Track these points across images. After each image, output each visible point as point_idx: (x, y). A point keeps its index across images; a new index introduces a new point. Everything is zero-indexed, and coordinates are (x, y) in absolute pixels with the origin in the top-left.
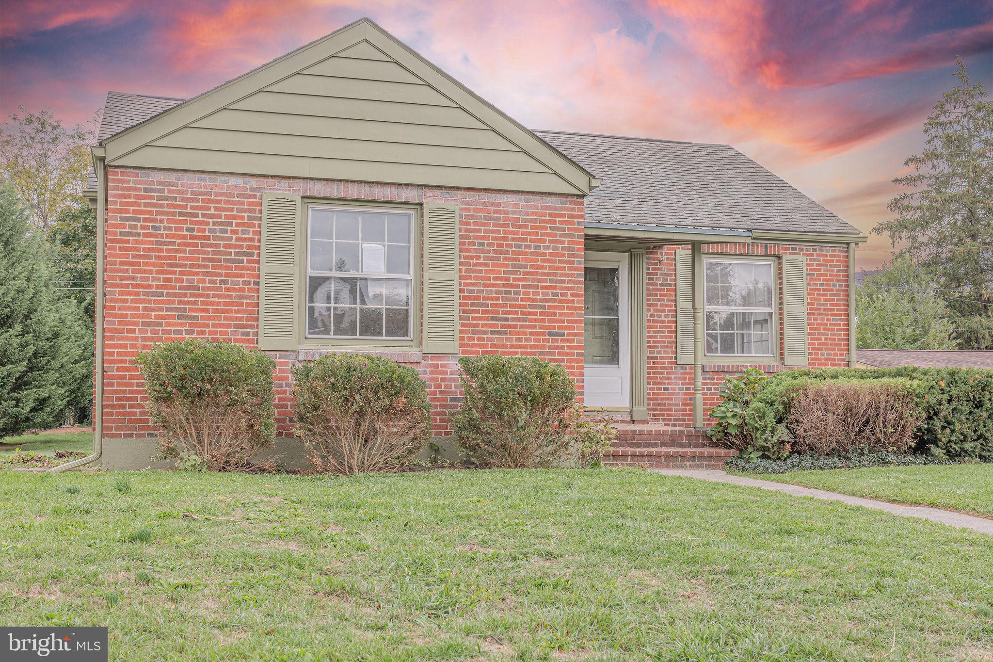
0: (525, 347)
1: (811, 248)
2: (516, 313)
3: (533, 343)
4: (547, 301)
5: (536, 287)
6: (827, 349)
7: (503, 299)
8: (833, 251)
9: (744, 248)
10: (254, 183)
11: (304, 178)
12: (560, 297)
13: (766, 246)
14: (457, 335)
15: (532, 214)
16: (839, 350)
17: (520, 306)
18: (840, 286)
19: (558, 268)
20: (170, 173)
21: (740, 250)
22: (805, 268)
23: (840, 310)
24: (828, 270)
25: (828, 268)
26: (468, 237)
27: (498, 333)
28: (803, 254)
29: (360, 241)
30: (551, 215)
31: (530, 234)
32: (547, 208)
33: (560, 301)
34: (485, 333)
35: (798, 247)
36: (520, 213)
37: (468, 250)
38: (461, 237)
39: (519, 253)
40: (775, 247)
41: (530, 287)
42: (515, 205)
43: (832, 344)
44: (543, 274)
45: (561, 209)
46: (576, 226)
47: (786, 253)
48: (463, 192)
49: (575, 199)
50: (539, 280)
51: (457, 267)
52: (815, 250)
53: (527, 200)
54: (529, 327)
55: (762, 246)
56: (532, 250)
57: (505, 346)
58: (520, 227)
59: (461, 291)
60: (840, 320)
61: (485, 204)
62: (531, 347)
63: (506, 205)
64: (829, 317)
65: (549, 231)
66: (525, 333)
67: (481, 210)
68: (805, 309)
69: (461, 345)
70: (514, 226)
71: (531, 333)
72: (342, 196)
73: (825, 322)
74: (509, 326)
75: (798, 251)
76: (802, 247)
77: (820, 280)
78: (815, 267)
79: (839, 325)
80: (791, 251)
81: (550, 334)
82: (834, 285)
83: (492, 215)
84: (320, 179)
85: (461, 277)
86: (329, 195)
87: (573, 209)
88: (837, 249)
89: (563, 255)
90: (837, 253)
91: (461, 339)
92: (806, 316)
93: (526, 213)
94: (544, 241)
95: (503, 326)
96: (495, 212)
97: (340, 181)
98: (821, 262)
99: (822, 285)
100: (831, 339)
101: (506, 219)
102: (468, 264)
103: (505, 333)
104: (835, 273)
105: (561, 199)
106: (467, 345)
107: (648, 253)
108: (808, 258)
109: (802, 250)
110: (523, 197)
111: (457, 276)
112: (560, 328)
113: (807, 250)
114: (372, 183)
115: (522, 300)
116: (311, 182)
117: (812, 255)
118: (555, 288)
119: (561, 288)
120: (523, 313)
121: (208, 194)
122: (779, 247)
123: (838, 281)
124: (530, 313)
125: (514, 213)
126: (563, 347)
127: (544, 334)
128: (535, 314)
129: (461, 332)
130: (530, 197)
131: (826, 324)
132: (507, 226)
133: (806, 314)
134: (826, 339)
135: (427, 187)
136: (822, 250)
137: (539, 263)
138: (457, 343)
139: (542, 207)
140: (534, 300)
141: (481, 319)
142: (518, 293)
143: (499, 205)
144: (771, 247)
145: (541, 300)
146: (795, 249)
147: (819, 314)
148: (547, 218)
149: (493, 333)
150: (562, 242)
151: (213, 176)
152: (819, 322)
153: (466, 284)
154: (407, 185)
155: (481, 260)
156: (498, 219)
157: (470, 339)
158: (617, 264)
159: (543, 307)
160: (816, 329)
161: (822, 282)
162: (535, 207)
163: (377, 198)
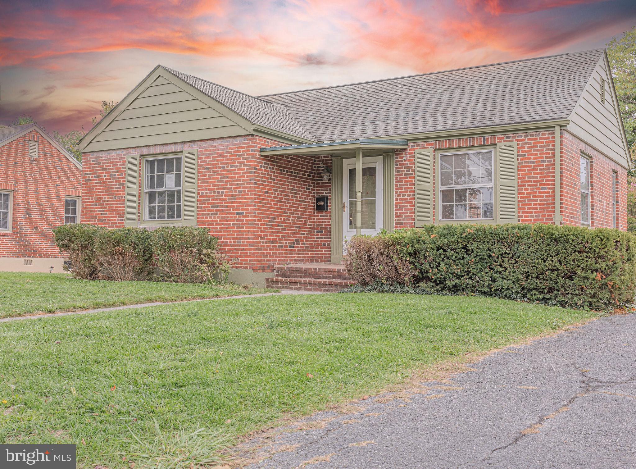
0: (225, 221)
1: (523, 135)
2: (222, 203)
3: (229, 219)
4: (236, 195)
5: (231, 188)
6: (535, 212)
7: (217, 196)
8: (542, 135)
9: (466, 142)
10: (124, 152)
11: (141, 147)
12: (242, 193)
13: (484, 139)
14: (196, 216)
15: (230, 149)
16: (547, 212)
17: (223, 199)
18: (549, 161)
19: (241, 177)
20: (99, 153)
21: (463, 144)
22: (516, 151)
23: (548, 181)
24: (538, 150)
25: (539, 148)
26: (201, 165)
27: (214, 214)
28: (516, 140)
29: (165, 173)
30: (238, 148)
31: (228, 160)
32: (237, 144)
33: (242, 195)
34: (208, 214)
35: (511, 135)
36: (224, 149)
37: (202, 172)
38: (198, 166)
39: (224, 171)
40: (491, 138)
41: (228, 188)
42: (222, 146)
43: (540, 208)
44: (235, 181)
45: (243, 144)
46: (250, 152)
47: (501, 142)
48: (200, 142)
49: (250, 137)
50: (232, 185)
51: (196, 181)
52: (527, 136)
53: (228, 142)
54: (228, 210)
55: (481, 139)
56: (230, 168)
57: (217, 221)
58: (224, 156)
59: (198, 193)
60: (549, 188)
61: (209, 147)
62: (229, 221)
63: (218, 146)
64: (539, 187)
65: (237, 157)
66: (225, 214)
67: (207, 151)
68: (515, 182)
69: (198, 221)
70: (222, 157)
71: (229, 214)
72: (154, 153)
73: (535, 191)
74: (219, 210)
75: (511, 139)
76: (515, 135)
77: (530, 158)
78: (526, 149)
79: (548, 192)
80: (505, 139)
81: (237, 213)
82: (544, 161)
83: (212, 152)
84: (146, 146)
85: (198, 186)
86: (150, 153)
87: (249, 143)
88: (547, 132)
89: (244, 169)
90: (547, 136)
91: (198, 218)
92: (516, 188)
93: (227, 149)
94: (235, 163)
95: (216, 210)
96: (213, 150)
97: (152, 145)
98: (532, 145)
99: (533, 162)
100: (540, 204)
101: (218, 153)
102: (202, 179)
103: (217, 214)
104: (545, 152)
105: (243, 138)
106: (200, 221)
107: (396, 154)
108: (520, 143)
109: (515, 137)
110: (225, 140)
111: (196, 186)
112: (242, 210)
113: (519, 137)
114: (164, 144)
115: (225, 196)
116: (143, 148)
117: (524, 140)
118: (240, 188)
119: (243, 188)
120: (225, 203)
121: (110, 159)
122: (495, 138)
123: (547, 158)
124: (228, 203)
125: (222, 149)
126: (243, 220)
127: (234, 214)
128: (230, 203)
129: (198, 214)
130: (229, 139)
131: (536, 193)
132: (218, 157)
133: (516, 186)
134: (535, 204)
135: (185, 142)
136: (533, 135)
137: (233, 175)
138: (195, 220)
139: (234, 144)
140: (230, 195)
141: (206, 207)
142: (223, 192)
143: (215, 146)
144: (488, 138)
145: (233, 195)
146: (509, 137)
147: (529, 185)
148: (237, 150)
149: (212, 214)
150: (243, 162)
151: (112, 151)
152: (529, 191)
153: (201, 190)
154: (177, 143)
155: (207, 177)
156: (214, 154)
157: (202, 218)
158: (375, 164)
159: (234, 199)
160: (526, 197)
161: (532, 160)
162: (231, 145)
163: (166, 151)
